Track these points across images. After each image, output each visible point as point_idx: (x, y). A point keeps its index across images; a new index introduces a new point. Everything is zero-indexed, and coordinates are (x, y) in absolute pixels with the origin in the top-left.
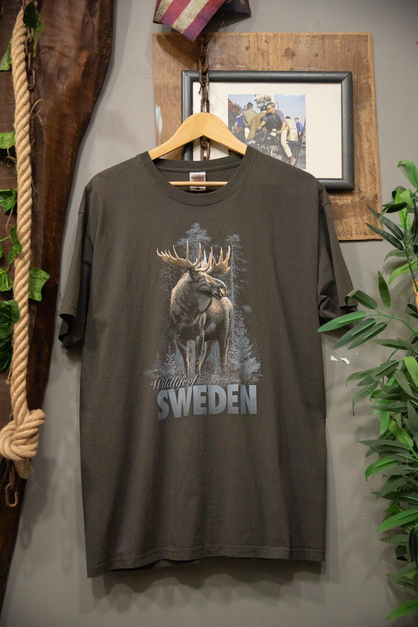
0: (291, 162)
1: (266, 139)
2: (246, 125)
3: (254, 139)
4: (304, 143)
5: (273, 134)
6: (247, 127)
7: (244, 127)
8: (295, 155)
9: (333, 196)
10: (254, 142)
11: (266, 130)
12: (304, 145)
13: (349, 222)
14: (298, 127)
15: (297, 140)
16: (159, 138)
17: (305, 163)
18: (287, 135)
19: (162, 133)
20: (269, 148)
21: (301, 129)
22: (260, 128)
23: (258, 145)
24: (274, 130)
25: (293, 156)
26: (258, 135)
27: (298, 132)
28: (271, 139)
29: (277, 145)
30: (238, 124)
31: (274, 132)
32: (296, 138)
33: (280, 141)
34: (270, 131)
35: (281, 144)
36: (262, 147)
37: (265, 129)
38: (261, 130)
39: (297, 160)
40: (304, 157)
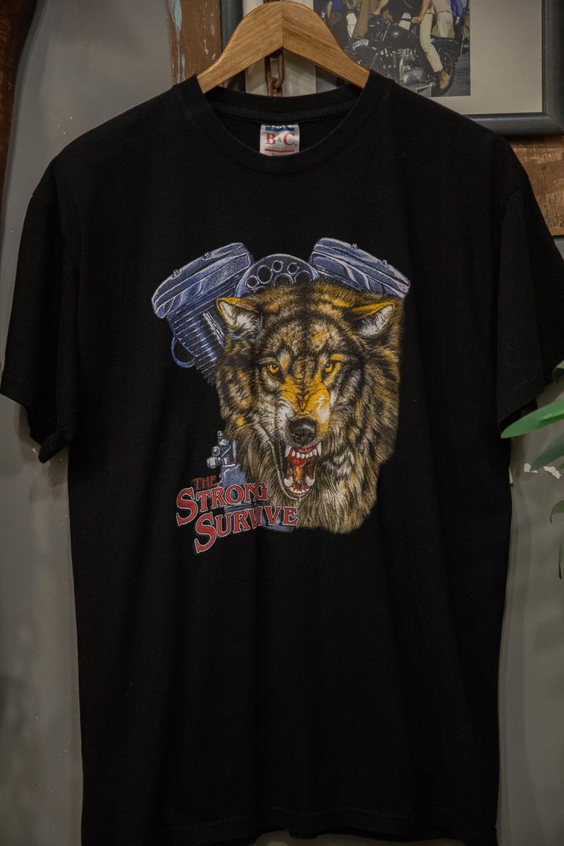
0: (441, 82)
1: (389, 35)
2: (349, 7)
3: (366, 37)
4: (467, 41)
5: (405, 25)
6: (351, 11)
7: (345, 11)
8: (447, 67)
9: (525, 147)
10: (366, 43)
11: (390, 17)
12: (465, 46)
13: (559, 199)
14: (454, 7)
15: (453, 35)
16: (176, 42)
17: (468, 82)
18: (433, 26)
19: (182, 30)
20: (397, 55)
21: (461, 12)
22: (377, 12)
23: (375, 49)
24: (406, 16)
25: (444, 69)
26: (374, 28)
27: (455, 18)
28: (398, 36)
29: (412, 48)
30: (332, 6)
31: (406, 20)
32: (450, 31)
33: (419, 39)
34: (398, 18)
35: (419, 44)
36: (382, 53)
37: (387, 15)
38: (379, 17)
39: (452, 78)
40: (467, 70)
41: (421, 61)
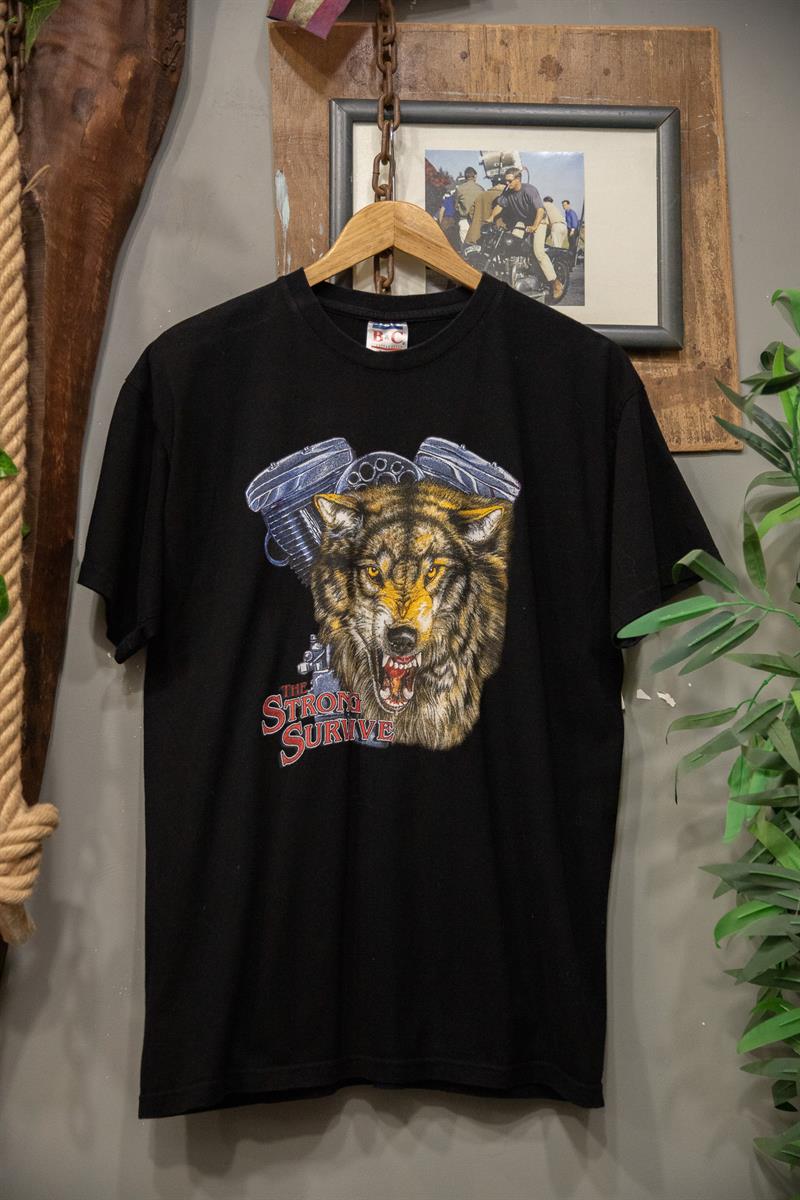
0: (555, 291)
1: (503, 243)
2: (462, 213)
3: (479, 243)
4: (582, 252)
5: (518, 233)
6: (464, 217)
7: (458, 217)
9: (643, 361)
10: (479, 249)
11: (504, 225)
12: (580, 257)
13: (675, 415)
14: (569, 219)
15: (567, 246)
16: (282, 240)
17: (583, 293)
18: (547, 236)
19: (289, 229)
20: (510, 262)
21: (575, 224)
22: (491, 220)
23: (487, 255)
24: (520, 224)
25: (558, 278)
26: (487, 234)
27: (569, 230)
28: (512, 245)
29: (525, 256)
30: (445, 212)
31: (520, 228)
32: (564, 241)
33: (532, 248)
34: (511, 226)
35: (533, 253)
36: (495, 260)
37: (500, 223)
38: (493, 224)
39: (566, 288)
40: (581, 281)
41: (535, 269)
